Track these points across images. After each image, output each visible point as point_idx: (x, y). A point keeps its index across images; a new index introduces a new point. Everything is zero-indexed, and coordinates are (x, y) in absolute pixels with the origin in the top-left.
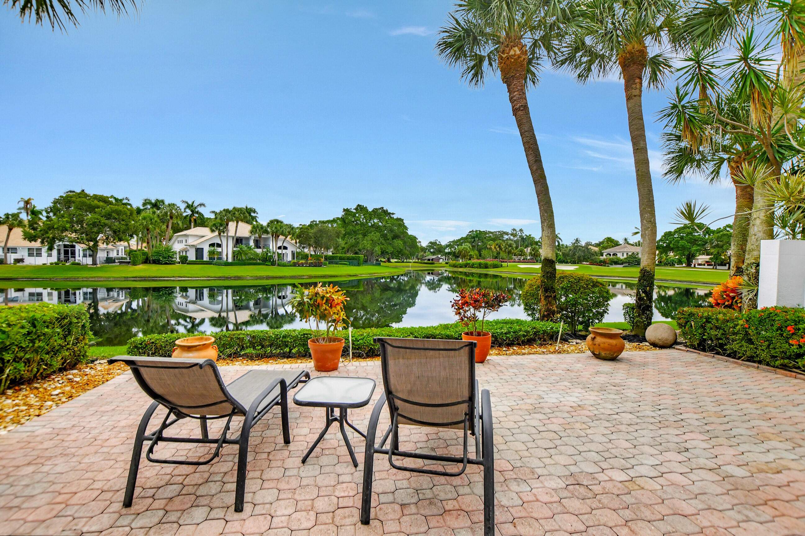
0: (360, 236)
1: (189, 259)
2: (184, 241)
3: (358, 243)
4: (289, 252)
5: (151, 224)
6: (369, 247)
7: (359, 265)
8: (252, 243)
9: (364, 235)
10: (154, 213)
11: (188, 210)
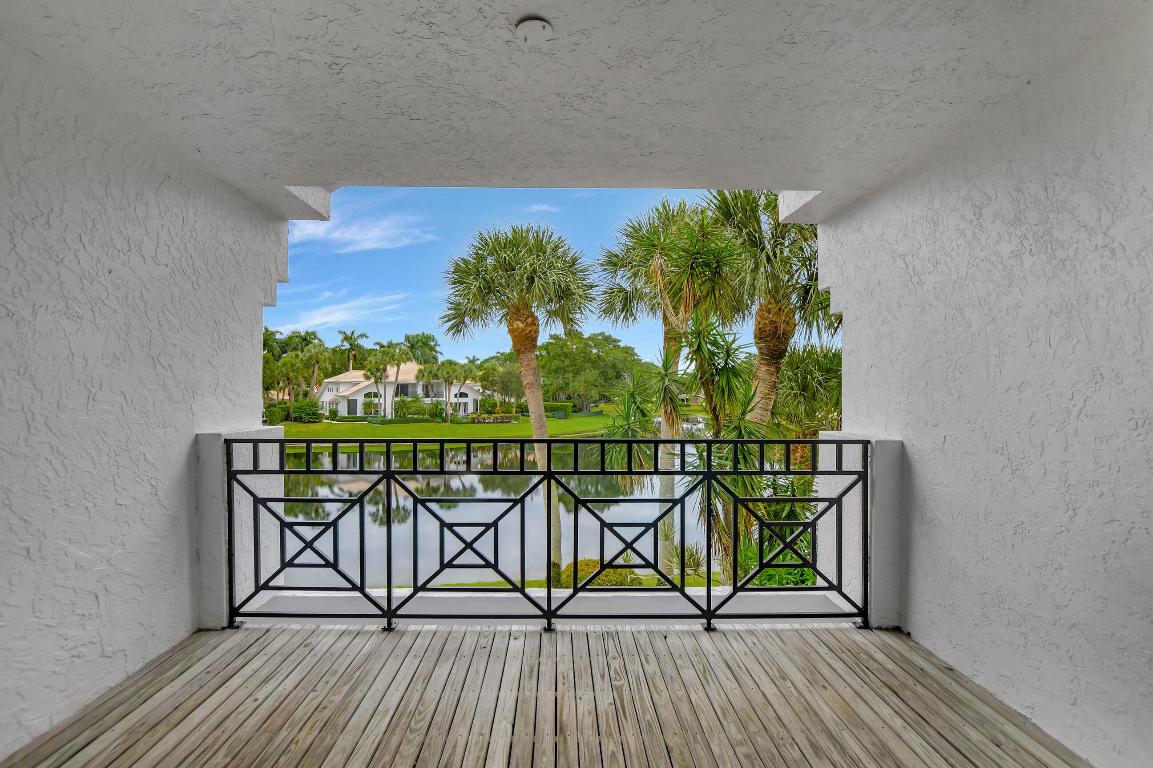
0: (570, 375)
1: (339, 414)
2: (335, 390)
3: (567, 384)
4: (469, 400)
5: (293, 371)
6: (581, 391)
7: (566, 417)
8: (420, 391)
9: (577, 373)
10: (297, 356)
11: (345, 343)
